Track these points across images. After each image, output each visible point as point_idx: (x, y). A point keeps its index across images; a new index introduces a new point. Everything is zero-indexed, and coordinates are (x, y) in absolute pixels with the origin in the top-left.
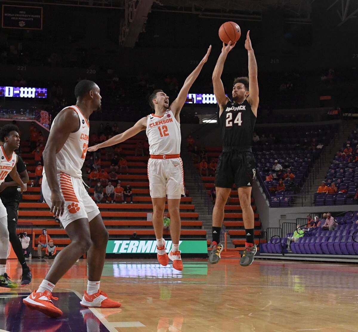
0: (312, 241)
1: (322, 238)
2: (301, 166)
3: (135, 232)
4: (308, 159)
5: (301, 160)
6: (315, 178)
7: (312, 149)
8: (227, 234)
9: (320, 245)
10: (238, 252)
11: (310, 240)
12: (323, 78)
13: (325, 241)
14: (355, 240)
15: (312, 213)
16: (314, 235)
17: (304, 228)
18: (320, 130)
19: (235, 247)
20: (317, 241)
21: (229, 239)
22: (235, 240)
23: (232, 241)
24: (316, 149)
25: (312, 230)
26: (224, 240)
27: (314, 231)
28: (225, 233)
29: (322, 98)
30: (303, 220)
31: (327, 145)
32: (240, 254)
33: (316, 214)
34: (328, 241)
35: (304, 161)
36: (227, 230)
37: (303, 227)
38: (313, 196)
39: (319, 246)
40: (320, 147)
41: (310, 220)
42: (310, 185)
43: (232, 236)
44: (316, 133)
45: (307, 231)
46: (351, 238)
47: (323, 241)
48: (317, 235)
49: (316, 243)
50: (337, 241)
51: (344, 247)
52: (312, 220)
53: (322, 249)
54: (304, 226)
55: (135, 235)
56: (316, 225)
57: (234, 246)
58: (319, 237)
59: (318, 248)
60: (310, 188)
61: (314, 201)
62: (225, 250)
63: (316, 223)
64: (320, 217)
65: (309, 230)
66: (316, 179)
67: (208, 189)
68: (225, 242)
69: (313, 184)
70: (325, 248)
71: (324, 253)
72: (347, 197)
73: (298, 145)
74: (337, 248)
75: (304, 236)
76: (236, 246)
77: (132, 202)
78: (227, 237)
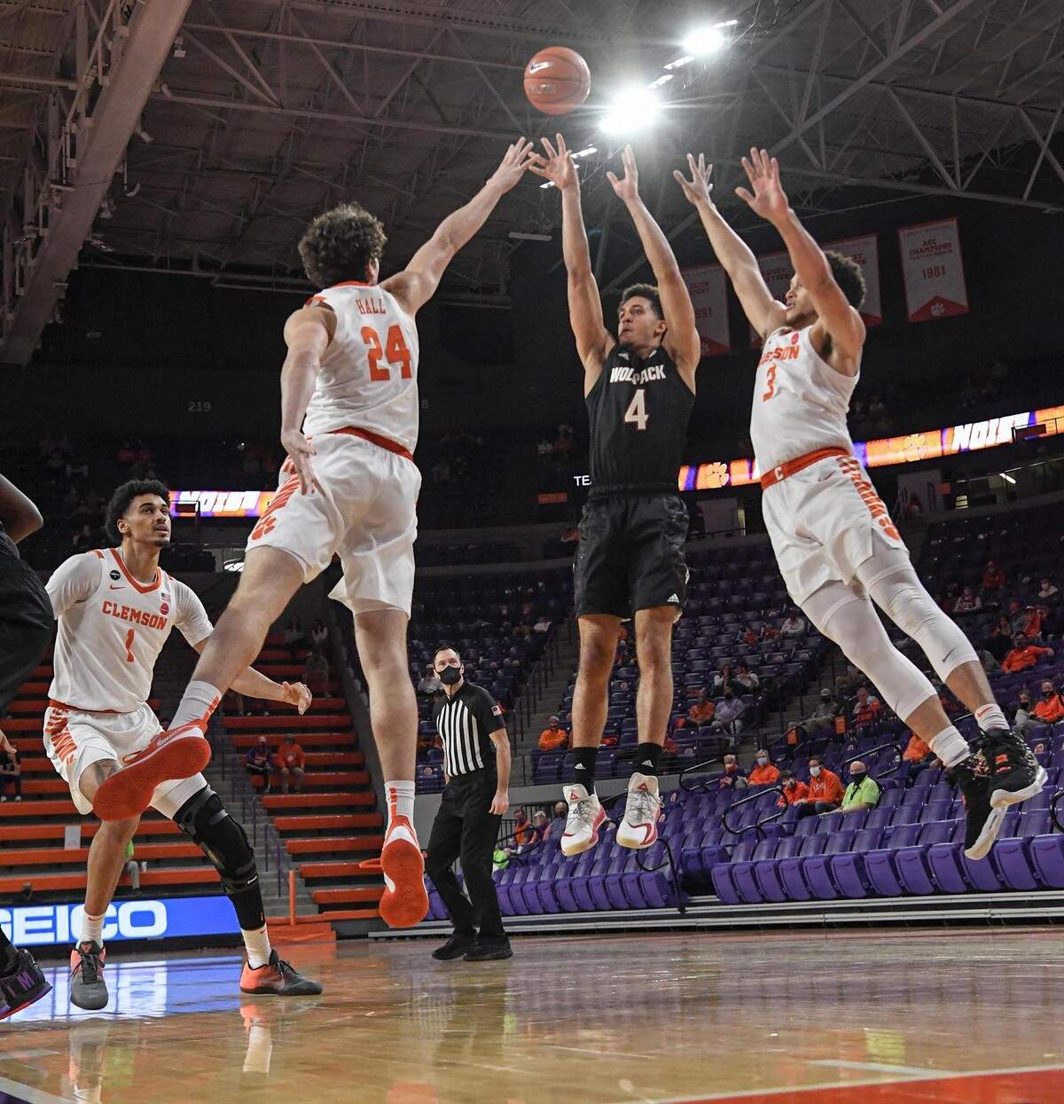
0: (530, 879)
1: (556, 867)
2: (495, 678)
3: (28, 884)
4: (513, 660)
5: (493, 664)
6: (532, 709)
7: (521, 634)
8: (296, 875)
9: (553, 888)
10: (329, 924)
11: (524, 877)
12: (544, 448)
13: (566, 875)
14: (645, 866)
15: (526, 805)
16: (536, 861)
17: (508, 846)
18: (540, 584)
19: (320, 912)
20: (544, 877)
21: (303, 889)
22: (319, 890)
23: (310, 894)
24: (533, 632)
26: (288, 894)
27: (534, 853)
28: (291, 872)
29: (543, 499)
30: (509, 825)
31: (562, 623)
32: (332, 929)
33: (539, 805)
34: (572, 875)
35: (501, 666)
36: (296, 864)
37: (505, 842)
38: (528, 758)
39: (549, 891)
40: (541, 627)
41: (522, 824)
42: (519, 729)
43: (310, 882)
44: (531, 590)
45: (515, 854)
46: (634, 861)
47: (559, 876)
48: (543, 862)
49: (539, 882)
50: (595, 873)
51: (614, 889)
52: (528, 822)
53: (557, 900)
54: (507, 837)
55: (27, 891)
57: (316, 908)
58: (549, 866)
59: (547, 895)
60: (519, 736)
61: (534, 770)
62: (292, 922)
63: (540, 831)
64: (548, 814)
65: (520, 850)
66: (535, 712)
67: (240, 750)
68: (292, 900)
69: (529, 725)
70: (564, 894)
71: (562, 911)
72: (618, 759)
73: (484, 624)
74: (598, 891)
75: (508, 867)
76: (323, 908)
77: (18, 798)
78: (295, 883)
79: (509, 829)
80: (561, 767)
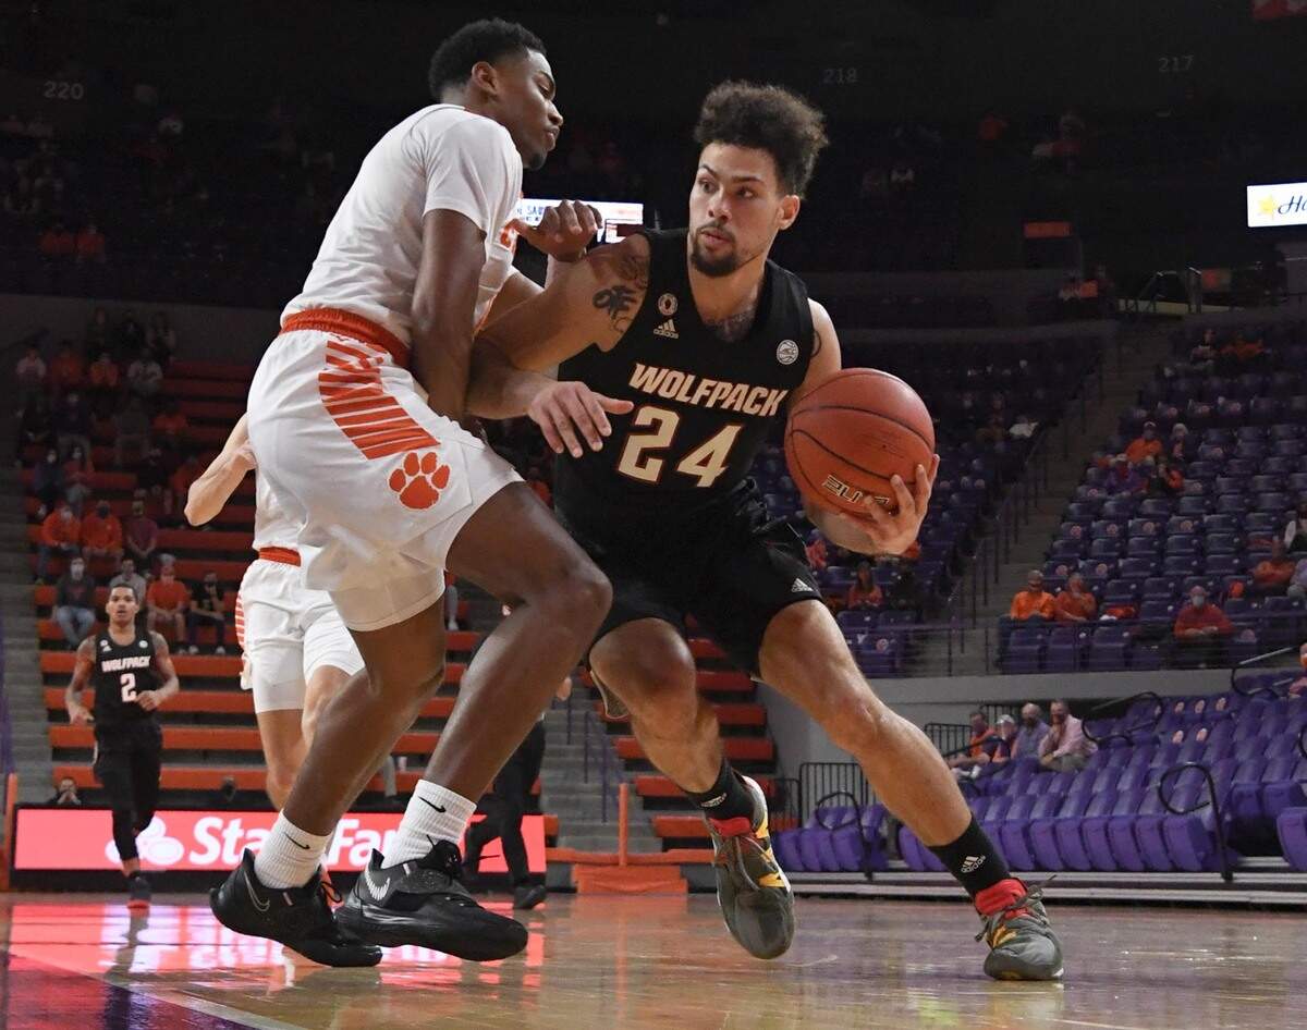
1: (1031, 803)
2: (948, 507)
3: (232, 779)
4: (974, 479)
5: (946, 484)
6: (1001, 557)
7: (990, 440)
8: (630, 790)
9: (1026, 832)
10: (678, 868)
13: (1047, 813)
14: (1171, 805)
15: (988, 704)
16: (1000, 791)
17: (957, 764)
18: (1023, 363)
19: (665, 850)
20: (1014, 814)
21: (640, 813)
22: (664, 817)
23: (650, 821)
24: (1009, 438)
25: (990, 770)
26: (617, 819)
27: (997, 777)
28: (623, 787)
29: (1034, 230)
30: (952, 733)
31: (1056, 425)
32: (683, 876)
34: (1057, 813)
35: (957, 488)
36: (631, 775)
38: (993, 632)
39: (1019, 836)
40: (1022, 429)
41: (981, 732)
42: (980, 586)
43: (651, 802)
44: (1007, 372)
45: (968, 778)
46: (1155, 798)
47: (1037, 814)
48: (1012, 791)
49: (1006, 822)
50: (1094, 812)
51: (1122, 839)
52: (990, 731)
53: (1031, 850)
55: (228, 789)
56: (1006, 752)
57: (657, 843)
58: (1020, 798)
59: (1017, 844)
60: (980, 598)
62: (622, 863)
63: (1007, 745)
65: (976, 772)
66: (1007, 562)
68: (622, 827)
69: (997, 582)
70: (1044, 844)
71: (1041, 868)
72: (1135, 639)
74: (1096, 841)
76: (669, 843)
77: (220, 650)
78: (629, 806)
79: (960, 739)
80: (1044, 648)
